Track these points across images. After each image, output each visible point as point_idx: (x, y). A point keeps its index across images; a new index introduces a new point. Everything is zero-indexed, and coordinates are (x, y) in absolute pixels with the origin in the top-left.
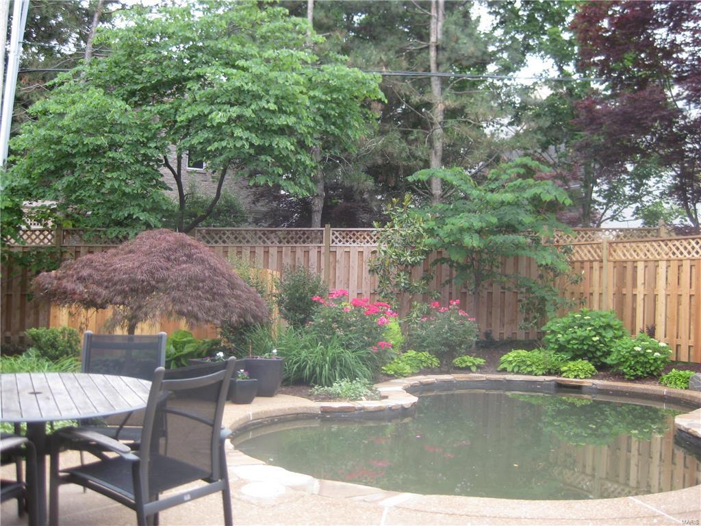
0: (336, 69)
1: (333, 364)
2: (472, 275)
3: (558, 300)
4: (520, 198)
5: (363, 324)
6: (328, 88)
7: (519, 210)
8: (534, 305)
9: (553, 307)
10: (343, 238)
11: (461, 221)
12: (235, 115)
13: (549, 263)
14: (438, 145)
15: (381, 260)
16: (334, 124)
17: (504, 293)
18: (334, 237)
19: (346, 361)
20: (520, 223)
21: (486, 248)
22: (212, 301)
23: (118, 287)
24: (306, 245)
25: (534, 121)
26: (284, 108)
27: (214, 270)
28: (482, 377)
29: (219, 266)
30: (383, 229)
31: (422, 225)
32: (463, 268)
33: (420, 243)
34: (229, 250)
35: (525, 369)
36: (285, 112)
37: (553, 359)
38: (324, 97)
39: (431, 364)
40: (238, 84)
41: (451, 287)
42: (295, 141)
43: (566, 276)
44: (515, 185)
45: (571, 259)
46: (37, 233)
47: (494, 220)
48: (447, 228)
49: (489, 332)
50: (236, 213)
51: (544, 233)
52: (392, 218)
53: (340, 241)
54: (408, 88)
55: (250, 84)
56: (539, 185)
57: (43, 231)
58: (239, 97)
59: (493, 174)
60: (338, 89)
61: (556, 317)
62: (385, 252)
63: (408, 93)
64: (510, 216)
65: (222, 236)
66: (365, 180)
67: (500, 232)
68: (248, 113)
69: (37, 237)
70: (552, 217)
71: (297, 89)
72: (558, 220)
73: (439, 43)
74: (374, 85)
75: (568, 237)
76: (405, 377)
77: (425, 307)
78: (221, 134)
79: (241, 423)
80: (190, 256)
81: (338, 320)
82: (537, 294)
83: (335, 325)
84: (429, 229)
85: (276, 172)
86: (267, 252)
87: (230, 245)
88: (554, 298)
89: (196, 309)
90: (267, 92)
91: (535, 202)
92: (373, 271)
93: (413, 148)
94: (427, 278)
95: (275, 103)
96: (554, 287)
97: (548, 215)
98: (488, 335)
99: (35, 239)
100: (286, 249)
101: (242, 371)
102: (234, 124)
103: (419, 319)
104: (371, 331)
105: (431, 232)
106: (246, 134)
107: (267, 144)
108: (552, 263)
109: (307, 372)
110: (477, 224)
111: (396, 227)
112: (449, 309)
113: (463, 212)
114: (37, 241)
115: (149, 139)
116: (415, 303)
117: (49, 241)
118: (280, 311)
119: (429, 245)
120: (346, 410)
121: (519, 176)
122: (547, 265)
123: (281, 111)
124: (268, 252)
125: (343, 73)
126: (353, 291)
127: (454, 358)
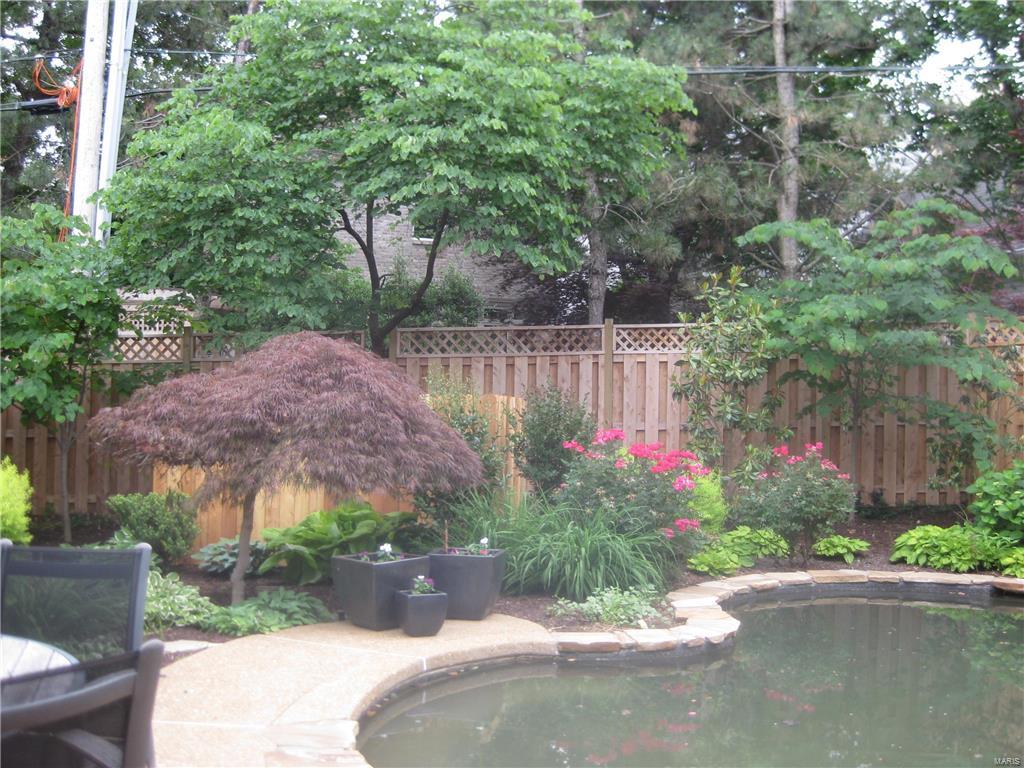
0: (610, 62)
1: (593, 560)
2: (848, 399)
3: (996, 438)
4: (927, 267)
5: (649, 489)
6: (599, 94)
7: (924, 288)
8: (954, 446)
9: (986, 452)
10: (635, 340)
11: (825, 308)
12: (434, 141)
13: (979, 378)
14: (791, 185)
15: (691, 376)
16: (609, 152)
17: (904, 426)
18: (619, 339)
19: (614, 556)
20: (929, 309)
21: (870, 353)
22: (372, 456)
23: (213, 432)
24: (574, 352)
25: (949, 140)
26: (520, 128)
27: (379, 401)
28: (862, 576)
29: (388, 392)
30: (694, 325)
31: (761, 316)
32: (832, 387)
33: (757, 347)
34: (430, 364)
35: (938, 560)
36: (522, 134)
37: (988, 544)
38: (588, 108)
39: (776, 550)
40: (440, 89)
41: (814, 417)
42: (540, 181)
43: (1009, 400)
44: (918, 245)
45: (1018, 369)
46: (155, 342)
47: (882, 306)
48: (802, 321)
49: (879, 492)
50: (469, 304)
51: (969, 325)
52: (711, 306)
53: (629, 346)
54: (739, 94)
55: (461, 89)
56: (958, 245)
57: (164, 338)
58: (446, 111)
59: (880, 228)
60: (614, 95)
61: (991, 469)
62: (699, 363)
63: (738, 103)
64: (908, 296)
65: (440, 341)
66: (667, 245)
67: (892, 326)
68: (457, 135)
69: (155, 348)
70: (983, 299)
71: (540, 95)
72: (994, 303)
73: (788, 20)
74: (673, 86)
75: (1012, 331)
76: (728, 576)
77: (768, 453)
78: (417, 174)
79: (405, 676)
80: (338, 378)
81: (608, 481)
82: (958, 429)
83: (600, 491)
84: (772, 322)
85: (506, 234)
86: (511, 366)
87: (453, 354)
88: (988, 436)
89: (341, 470)
90: (490, 101)
91: (956, 275)
92: (680, 394)
93: (747, 190)
94: (772, 405)
95: (502, 119)
96: (989, 418)
97: (977, 295)
98: (876, 497)
99: (152, 352)
100: (542, 361)
101: (421, 577)
102: (435, 157)
103: (755, 474)
104: (665, 500)
105: (775, 328)
106: (453, 172)
107: (491, 188)
108: (984, 377)
109: (548, 574)
110: (852, 313)
111: (717, 321)
112: (805, 458)
113: (830, 292)
114: (155, 354)
115: (304, 186)
116: (750, 447)
117: (173, 354)
118: (518, 463)
119: (773, 350)
120: (604, 649)
121: (926, 230)
122: (975, 380)
123: (514, 131)
124: (513, 365)
125: (622, 68)
126: (652, 427)
127: (814, 541)
